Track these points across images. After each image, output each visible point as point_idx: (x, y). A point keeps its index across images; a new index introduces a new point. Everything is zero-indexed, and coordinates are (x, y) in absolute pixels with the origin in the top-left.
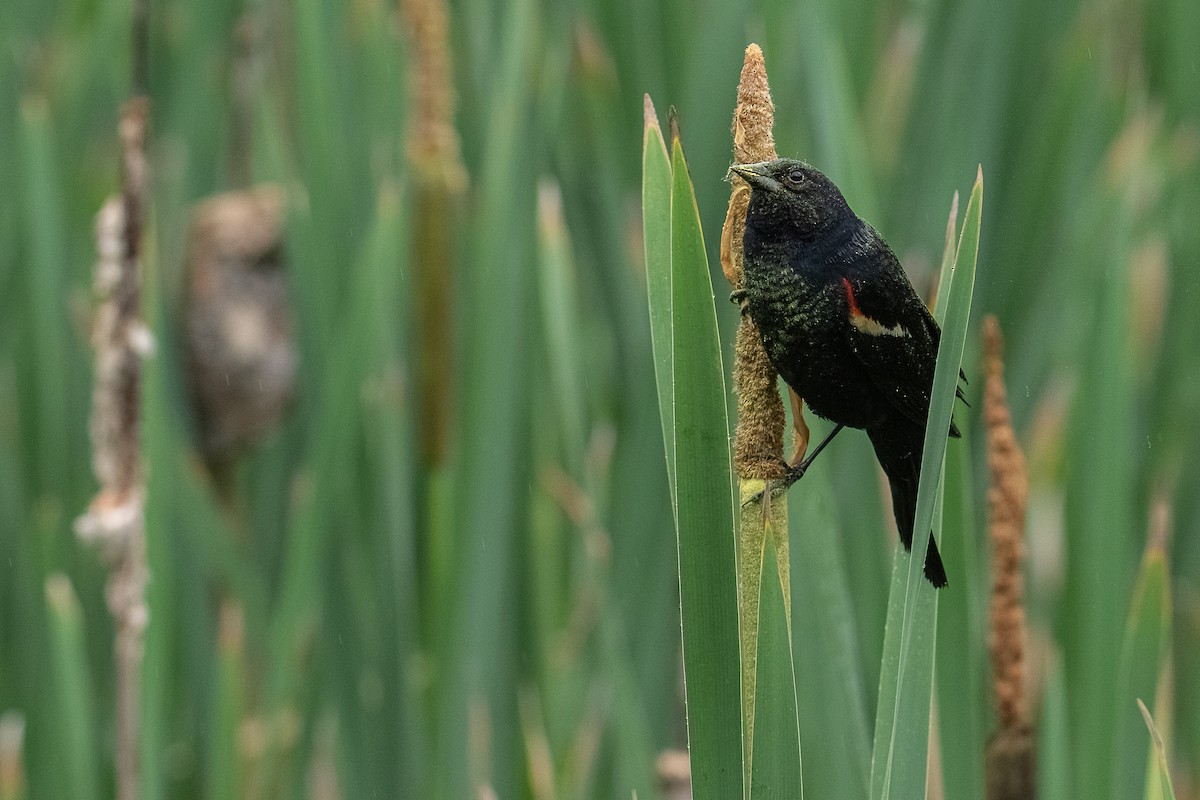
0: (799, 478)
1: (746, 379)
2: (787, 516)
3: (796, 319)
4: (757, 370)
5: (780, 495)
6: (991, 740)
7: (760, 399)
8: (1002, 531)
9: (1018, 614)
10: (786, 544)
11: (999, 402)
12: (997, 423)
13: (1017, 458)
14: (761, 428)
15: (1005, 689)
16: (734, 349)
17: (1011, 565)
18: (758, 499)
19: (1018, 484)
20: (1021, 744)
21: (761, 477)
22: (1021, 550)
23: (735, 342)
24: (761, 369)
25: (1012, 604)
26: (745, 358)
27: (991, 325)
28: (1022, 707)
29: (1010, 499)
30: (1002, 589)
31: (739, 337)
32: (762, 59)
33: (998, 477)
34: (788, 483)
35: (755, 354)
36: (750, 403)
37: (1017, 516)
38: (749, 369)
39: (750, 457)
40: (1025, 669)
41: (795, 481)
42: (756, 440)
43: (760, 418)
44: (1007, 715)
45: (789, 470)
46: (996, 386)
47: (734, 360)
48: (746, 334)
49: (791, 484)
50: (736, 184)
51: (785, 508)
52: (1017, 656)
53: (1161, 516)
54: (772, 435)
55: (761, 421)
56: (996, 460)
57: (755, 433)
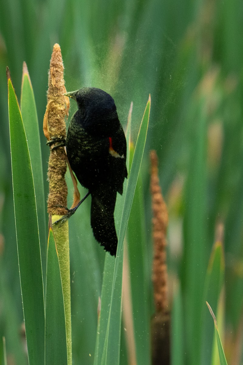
0: (73, 214)
1: (53, 175)
2: (68, 229)
3: (87, 148)
4: (57, 172)
5: (65, 221)
6: (152, 317)
7: (58, 184)
8: (158, 235)
9: (164, 268)
10: (68, 241)
11: (157, 184)
12: (155, 192)
13: (163, 206)
14: (58, 195)
15: (159, 297)
16: (48, 163)
17: (162, 248)
18: (57, 223)
19: (164, 216)
20: (165, 319)
21: (58, 214)
22: (165, 242)
23: (48, 161)
24: (59, 171)
25: (161, 263)
26: (52, 167)
27: (153, 154)
28: (166, 304)
29: (161, 222)
30: (158, 258)
31: (50, 159)
32: (60, 50)
33: (156, 214)
34: (68, 217)
35: (57, 166)
36: (54, 185)
37: (164, 229)
38: (54, 172)
39: (54, 206)
40: (166, 289)
41: (71, 215)
42: (56, 200)
43: (58, 191)
44: (160, 307)
45: (69, 211)
46: (155, 178)
47: (48, 168)
48: (53, 158)
49: (70, 216)
50: (49, 98)
51: (68, 226)
52: (163, 284)
53: (220, 229)
54: (62, 197)
55: (58, 192)
56: (155, 207)
57: (56, 197)
